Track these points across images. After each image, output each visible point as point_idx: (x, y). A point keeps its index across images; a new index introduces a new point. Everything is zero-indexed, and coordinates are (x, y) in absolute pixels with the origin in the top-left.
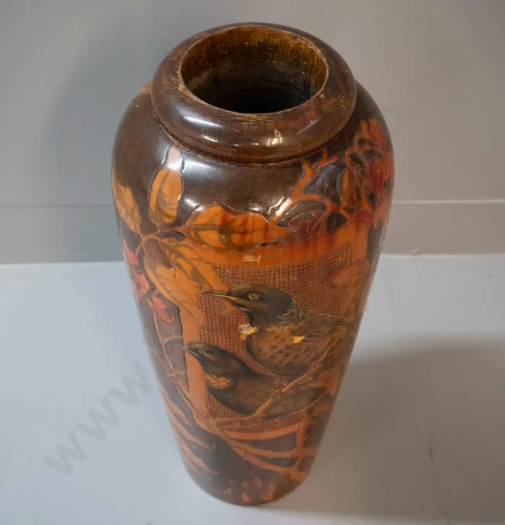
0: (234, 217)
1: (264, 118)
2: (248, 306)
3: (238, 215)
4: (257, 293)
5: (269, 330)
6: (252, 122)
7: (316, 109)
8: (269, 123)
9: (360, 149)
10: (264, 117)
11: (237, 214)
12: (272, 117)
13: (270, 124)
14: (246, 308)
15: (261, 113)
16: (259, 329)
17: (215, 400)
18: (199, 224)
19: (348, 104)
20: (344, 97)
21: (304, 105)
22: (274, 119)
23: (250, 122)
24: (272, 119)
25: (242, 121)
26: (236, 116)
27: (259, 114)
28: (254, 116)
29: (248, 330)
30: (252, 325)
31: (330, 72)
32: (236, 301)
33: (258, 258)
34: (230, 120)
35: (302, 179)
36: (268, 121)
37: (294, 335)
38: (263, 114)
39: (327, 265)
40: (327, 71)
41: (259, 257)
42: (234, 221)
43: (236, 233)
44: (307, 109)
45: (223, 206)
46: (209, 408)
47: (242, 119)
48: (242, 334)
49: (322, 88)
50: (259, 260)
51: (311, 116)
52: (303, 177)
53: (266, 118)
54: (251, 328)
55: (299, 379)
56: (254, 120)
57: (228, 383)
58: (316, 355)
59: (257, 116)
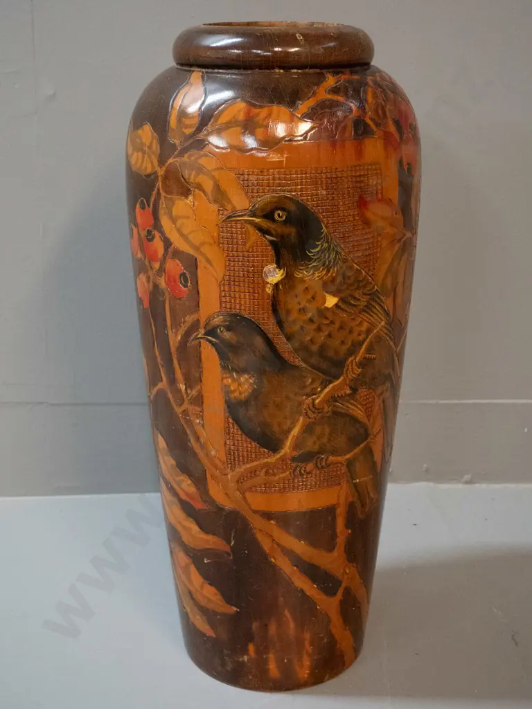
0: (257, 111)
2: (274, 232)
4: (283, 209)
5: (298, 275)
11: (261, 107)
14: (272, 236)
16: (287, 273)
17: (236, 427)
18: (222, 124)
29: (274, 276)
30: (279, 267)
32: (260, 223)
33: (283, 157)
37: (326, 292)
39: (357, 182)
41: (285, 156)
42: (258, 114)
43: (260, 127)
45: (246, 102)
46: (227, 449)
48: (268, 283)
50: (285, 159)
52: (326, 82)
54: (277, 270)
55: (335, 384)
57: (251, 384)
58: (352, 345)
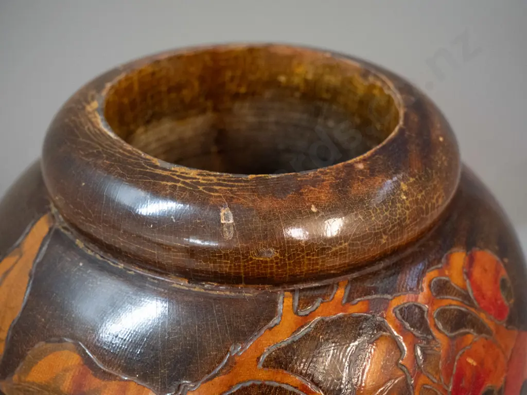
0: (98, 382)
1: (211, 180)
3: (109, 380)
6: (184, 183)
7: (334, 186)
8: (216, 191)
9: (431, 302)
10: (213, 178)
12: (229, 181)
13: (216, 194)
15: (211, 170)
19: (419, 197)
20: (412, 180)
21: (311, 173)
22: (232, 186)
23: (178, 181)
24: (226, 186)
25: (164, 178)
26: (156, 167)
27: (205, 172)
28: (193, 173)
31: (402, 131)
34: (140, 172)
35: (268, 332)
36: (217, 188)
38: (212, 173)
40: (397, 129)
44: (315, 182)
47: (165, 173)
49: (368, 154)
51: (318, 198)
52: (270, 329)
53: (215, 181)
56: (188, 181)
59: (198, 175)
